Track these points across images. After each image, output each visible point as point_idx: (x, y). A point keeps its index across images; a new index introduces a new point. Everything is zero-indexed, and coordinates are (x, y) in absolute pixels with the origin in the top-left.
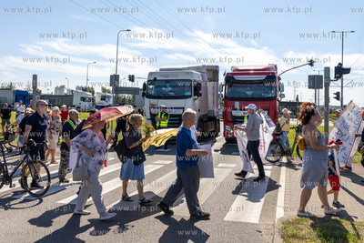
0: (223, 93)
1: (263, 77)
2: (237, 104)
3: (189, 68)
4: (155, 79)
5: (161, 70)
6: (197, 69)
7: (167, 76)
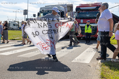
0: (75, 16)
1: (95, 7)
2: (82, 21)
3: (58, 5)
4: (43, 10)
5: (46, 6)
6: (62, 5)
7: (48, 9)
